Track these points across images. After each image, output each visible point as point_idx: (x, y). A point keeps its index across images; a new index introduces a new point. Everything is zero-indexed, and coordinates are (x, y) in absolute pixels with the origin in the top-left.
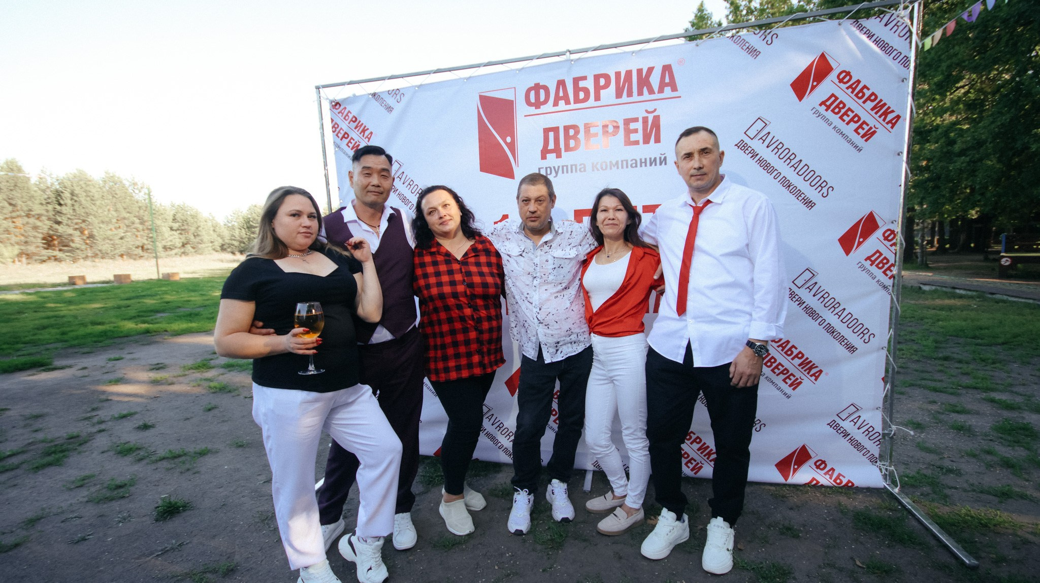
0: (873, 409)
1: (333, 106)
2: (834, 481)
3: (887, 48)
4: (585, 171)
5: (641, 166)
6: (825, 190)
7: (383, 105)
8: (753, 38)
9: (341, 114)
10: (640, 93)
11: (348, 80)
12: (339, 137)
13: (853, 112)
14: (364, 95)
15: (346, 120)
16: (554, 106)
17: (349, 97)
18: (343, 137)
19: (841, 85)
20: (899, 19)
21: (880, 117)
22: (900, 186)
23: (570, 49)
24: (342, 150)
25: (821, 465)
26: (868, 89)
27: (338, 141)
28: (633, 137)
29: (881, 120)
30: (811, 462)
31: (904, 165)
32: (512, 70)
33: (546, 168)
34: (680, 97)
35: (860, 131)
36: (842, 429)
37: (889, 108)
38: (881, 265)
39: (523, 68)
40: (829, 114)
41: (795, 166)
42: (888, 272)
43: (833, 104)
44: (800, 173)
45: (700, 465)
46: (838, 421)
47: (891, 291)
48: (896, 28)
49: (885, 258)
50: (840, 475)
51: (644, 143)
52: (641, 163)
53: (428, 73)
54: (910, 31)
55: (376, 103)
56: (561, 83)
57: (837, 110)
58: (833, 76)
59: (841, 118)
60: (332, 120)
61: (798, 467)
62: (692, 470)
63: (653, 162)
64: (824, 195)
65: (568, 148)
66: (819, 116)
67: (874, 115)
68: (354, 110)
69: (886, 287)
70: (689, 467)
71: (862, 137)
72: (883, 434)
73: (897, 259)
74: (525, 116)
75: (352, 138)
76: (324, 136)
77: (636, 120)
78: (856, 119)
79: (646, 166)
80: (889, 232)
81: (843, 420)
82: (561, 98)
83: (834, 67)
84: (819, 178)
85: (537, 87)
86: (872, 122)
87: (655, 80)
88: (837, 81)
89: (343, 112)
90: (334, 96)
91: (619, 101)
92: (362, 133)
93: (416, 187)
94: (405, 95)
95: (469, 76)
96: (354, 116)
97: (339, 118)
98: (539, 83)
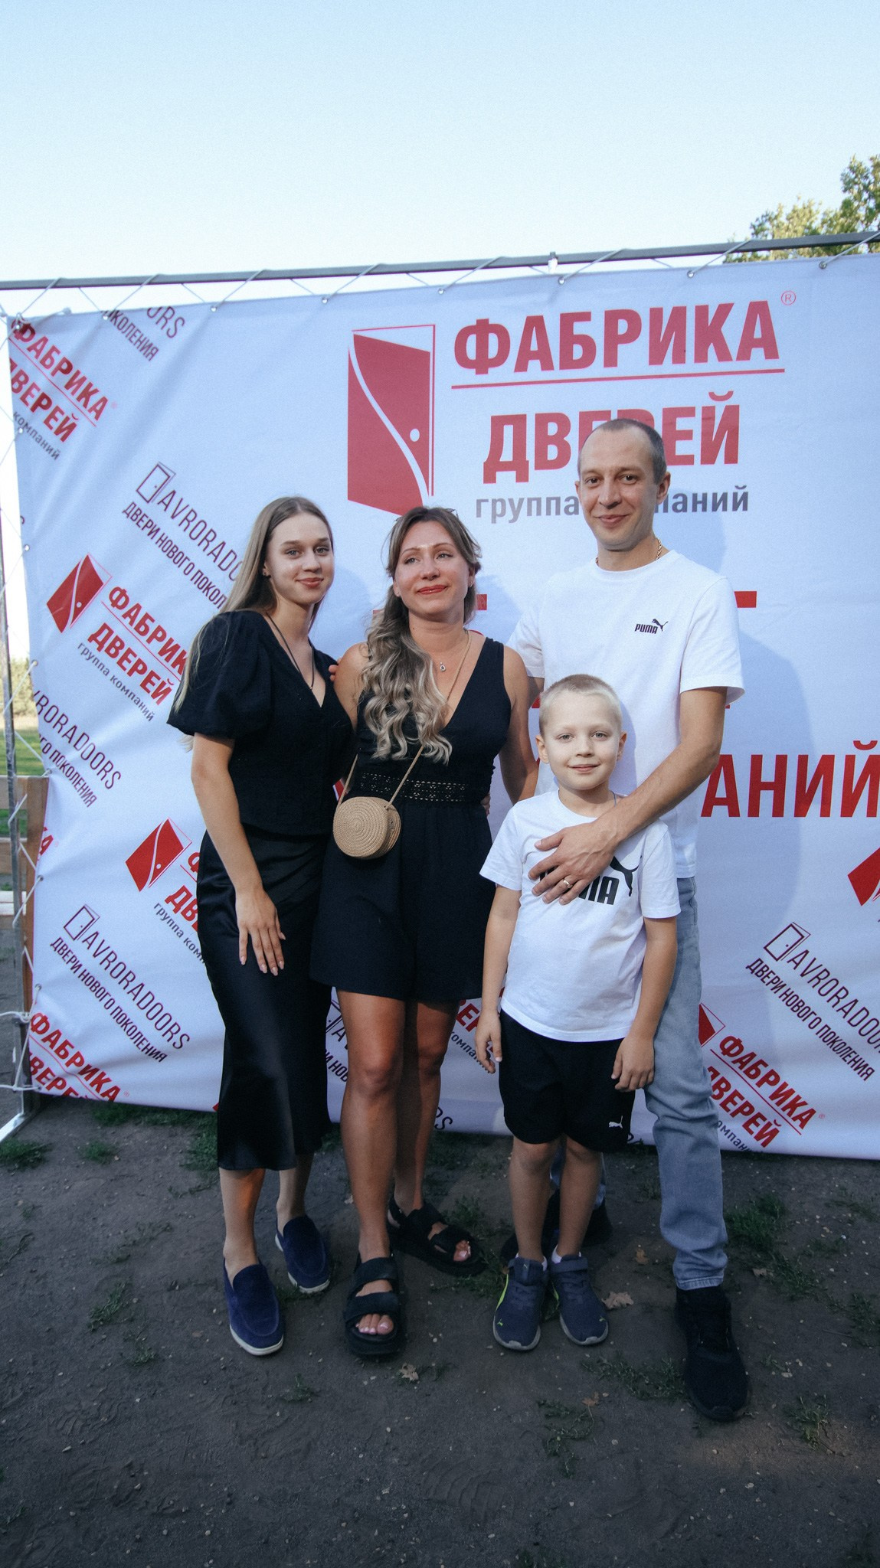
1: (15, 331)
5: (695, 509)
7: (134, 340)
9: (33, 353)
10: (701, 357)
11: (54, 276)
12: (26, 403)
14: (91, 314)
15: (47, 367)
16: (516, 371)
17: (53, 316)
18: (38, 404)
23: (557, 254)
24: (34, 433)
27: (25, 412)
28: (682, 447)
32: (427, 287)
33: (494, 502)
34: (783, 371)
39: (453, 286)
45: (773, 1127)
51: (702, 463)
53: (241, 278)
55: (120, 332)
56: (535, 324)
60: (13, 366)
62: (758, 1138)
63: (719, 503)
65: (543, 463)
68: (67, 345)
70: (751, 1132)
74: (454, 387)
75: (57, 409)
77: (688, 412)
79: (704, 509)
82: (534, 356)
85: (482, 328)
89: (38, 347)
90: (21, 311)
91: (655, 370)
92: (83, 400)
93: (202, 525)
94: (185, 325)
95: (331, 291)
96: (65, 360)
97: (29, 362)
98: (487, 320)
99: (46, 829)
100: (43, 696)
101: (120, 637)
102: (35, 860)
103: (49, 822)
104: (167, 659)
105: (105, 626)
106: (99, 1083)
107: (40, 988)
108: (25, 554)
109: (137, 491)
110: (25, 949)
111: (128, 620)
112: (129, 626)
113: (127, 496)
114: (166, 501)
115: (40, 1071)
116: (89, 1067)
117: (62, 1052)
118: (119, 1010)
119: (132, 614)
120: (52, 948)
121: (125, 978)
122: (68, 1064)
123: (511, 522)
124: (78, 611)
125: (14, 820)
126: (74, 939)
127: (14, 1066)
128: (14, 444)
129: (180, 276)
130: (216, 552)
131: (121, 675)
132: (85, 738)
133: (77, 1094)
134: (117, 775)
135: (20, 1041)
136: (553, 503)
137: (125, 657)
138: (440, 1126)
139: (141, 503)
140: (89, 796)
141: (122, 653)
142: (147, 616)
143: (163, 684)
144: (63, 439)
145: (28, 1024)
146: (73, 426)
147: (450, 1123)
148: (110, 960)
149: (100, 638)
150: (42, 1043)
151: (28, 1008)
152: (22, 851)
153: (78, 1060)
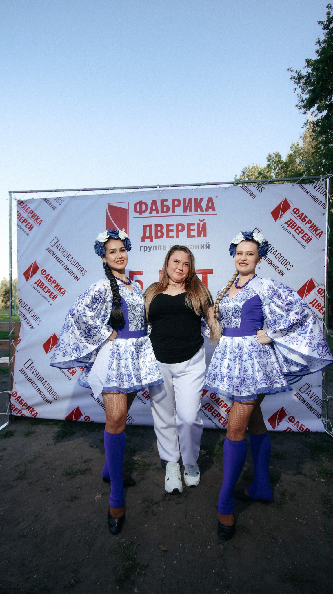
0: (317, 387)
1: (19, 203)
2: (299, 429)
3: (315, 199)
4: (166, 249)
5: (196, 249)
6: (289, 266)
7: (50, 205)
8: (253, 189)
9: (23, 209)
10: (196, 211)
11: (30, 190)
12: (21, 221)
13: (301, 228)
14: (39, 199)
15: (27, 212)
16: (149, 214)
17: (29, 200)
18: (24, 221)
19: (295, 215)
20: (320, 185)
21: (313, 231)
22: (325, 266)
23: (159, 185)
24: (22, 229)
25: (292, 419)
26: (307, 218)
27: (20, 223)
28: (192, 233)
29: (314, 233)
30: (286, 418)
31: (326, 257)
32: (127, 193)
33: (144, 247)
34: (217, 214)
35: (304, 238)
36: (302, 398)
37: (317, 227)
38: (317, 307)
39: (133, 192)
40: (289, 229)
41: (274, 253)
42: (321, 311)
43: (290, 224)
44: (277, 257)
45: (227, 421)
46: (300, 393)
47: (323, 321)
48: (319, 190)
49: (319, 303)
50: (302, 425)
51: (197, 237)
52: (196, 247)
53: (79, 190)
54: (325, 191)
55: (46, 204)
56: (154, 202)
57: (293, 227)
58: (291, 210)
59: (295, 231)
60: (18, 212)
61: (280, 421)
62: (222, 424)
63: (202, 247)
64: (289, 269)
65: (157, 237)
66: (285, 229)
67: (311, 231)
68: (32, 207)
69: (321, 319)
70: (220, 422)
71: (306, 241)
72: (323, 400)
73: (325, 304)
74: (134, 218)
75: (29, 223)
76: (11, 220)
77: (194, 224)
78: (302, 232)
79: (198, 249)
80: (320, 290)
81: (302, 393)
82: (154, 210)
83: (291, 206)
84: (285, 260)
85: (141, 203)
86: (310, 234)
87: (204, 204)
88: (292, 213)
89: (25, 207)
90: (20, 198)
91: (185, 214)
92: (36, 220)
93: (67, 253)
94: (64, 201)
95: (102, 194)
96: (31, 210)
97: (22, 211)
98: (142, 201)
99: (19, 337)
100: (21, 299)
101: (44, 283)
102: (16, 346)
103: (20, 335)
104: (57, 289)
105: (39, 280)
106: (32, 411)
107: (16, 383)
108: (18, 260)
109: (50, 244)
110: (12, 372)
111: (46, 278)
112: (46, 280)
113: (47, 245)
114: (58, 247)
115: (14, 409)
116: (29, 406)
117: (21, 403)
118: (39, 389)
119: (47, 276)
120: (20, 371)
121: (41, 379)
122: (23, 406)
123: (149, 252)
124: (32, 276)
125: (10, 335)
126: (27, 369)
127: (6, 407)
128: (16, 232)
129: (63, 190)
130: (71, 260)
131: (44, 293)
132: (32, 311)
133: (25, 415)
134: (40, 321)
135: (9, 399)
136: (160, 247)
137: (45, 288)
138: (131, 423)
139: (50, 247)
140: (32, 327)
141: (44, 287)
142: (51, 277)
143: (55, 295)
144: (30, 230)
145: (11, 394)
146: (33, 227)
147: (134, 422)
148: (37, 374)
149: (38, 283)
150: (15, 400)
151: (11, 390)
152: (12, 343)
153: (26, 405)
